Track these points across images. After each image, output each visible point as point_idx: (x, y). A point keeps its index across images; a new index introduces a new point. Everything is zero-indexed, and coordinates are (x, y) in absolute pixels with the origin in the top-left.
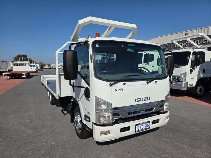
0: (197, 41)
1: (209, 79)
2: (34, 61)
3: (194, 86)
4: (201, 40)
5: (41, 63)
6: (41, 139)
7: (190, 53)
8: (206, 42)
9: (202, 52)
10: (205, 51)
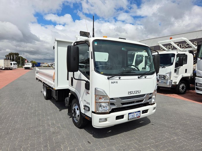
0: (180, 44)
2: (25, 60)
3: (177, 84)
4: (184, 44)
7: (174, 54)
8: (188, 46)
9: (184, 54)
10: (187, 53)
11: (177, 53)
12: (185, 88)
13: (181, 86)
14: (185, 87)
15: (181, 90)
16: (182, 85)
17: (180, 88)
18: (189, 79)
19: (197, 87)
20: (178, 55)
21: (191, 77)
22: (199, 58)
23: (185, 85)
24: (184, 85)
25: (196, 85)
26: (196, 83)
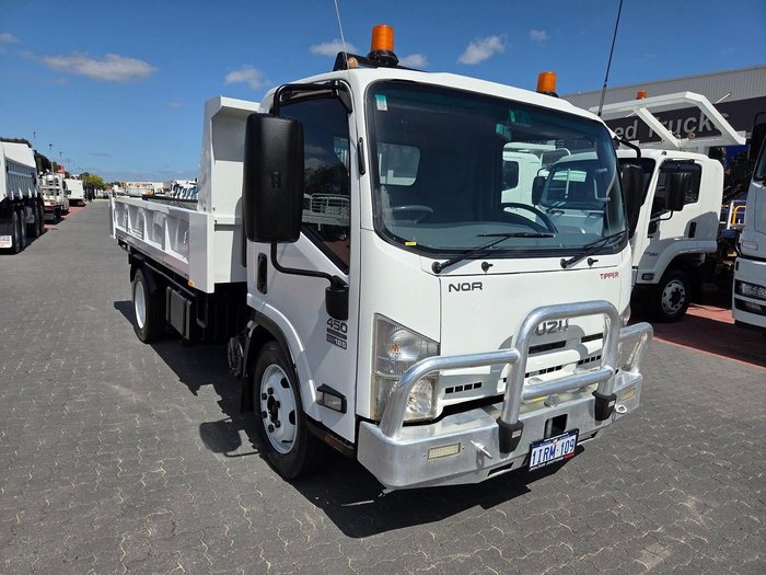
0: (666, 122)
1: (703, 258)
2: (57, 169)
3: (656, 280)
4: (679, 121)
5: (87, 174)
6: (109, 456)
7: (652, 162)
8: (694, 128)
9: (691, 162)
10: (701, 159)
11: (664, 157)
12: (682, 300)
13: (668, 291)
14: (683, 293)
15: (669, 304)
16: (674, 286)
17: (666, 299)
18: (699, 261)
19: (738, 297)
20: (669, 165)
21: (709, 256)
22: (757, 180)
23: (685, 286)
24: (680, 287)
25: (738, 291)
26: (739, 283)
